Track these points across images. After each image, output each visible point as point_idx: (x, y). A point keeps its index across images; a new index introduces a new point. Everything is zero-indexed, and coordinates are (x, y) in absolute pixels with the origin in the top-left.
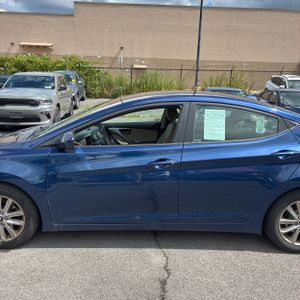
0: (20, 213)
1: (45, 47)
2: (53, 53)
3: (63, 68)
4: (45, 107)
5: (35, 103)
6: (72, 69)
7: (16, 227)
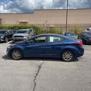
0: (20, 54)
1: (26, 22)
2: (28, 23)
3: (30, 28)
4: (25, 38)
5: (23, 37)
6: (32, 28)
7: (19, 56)
